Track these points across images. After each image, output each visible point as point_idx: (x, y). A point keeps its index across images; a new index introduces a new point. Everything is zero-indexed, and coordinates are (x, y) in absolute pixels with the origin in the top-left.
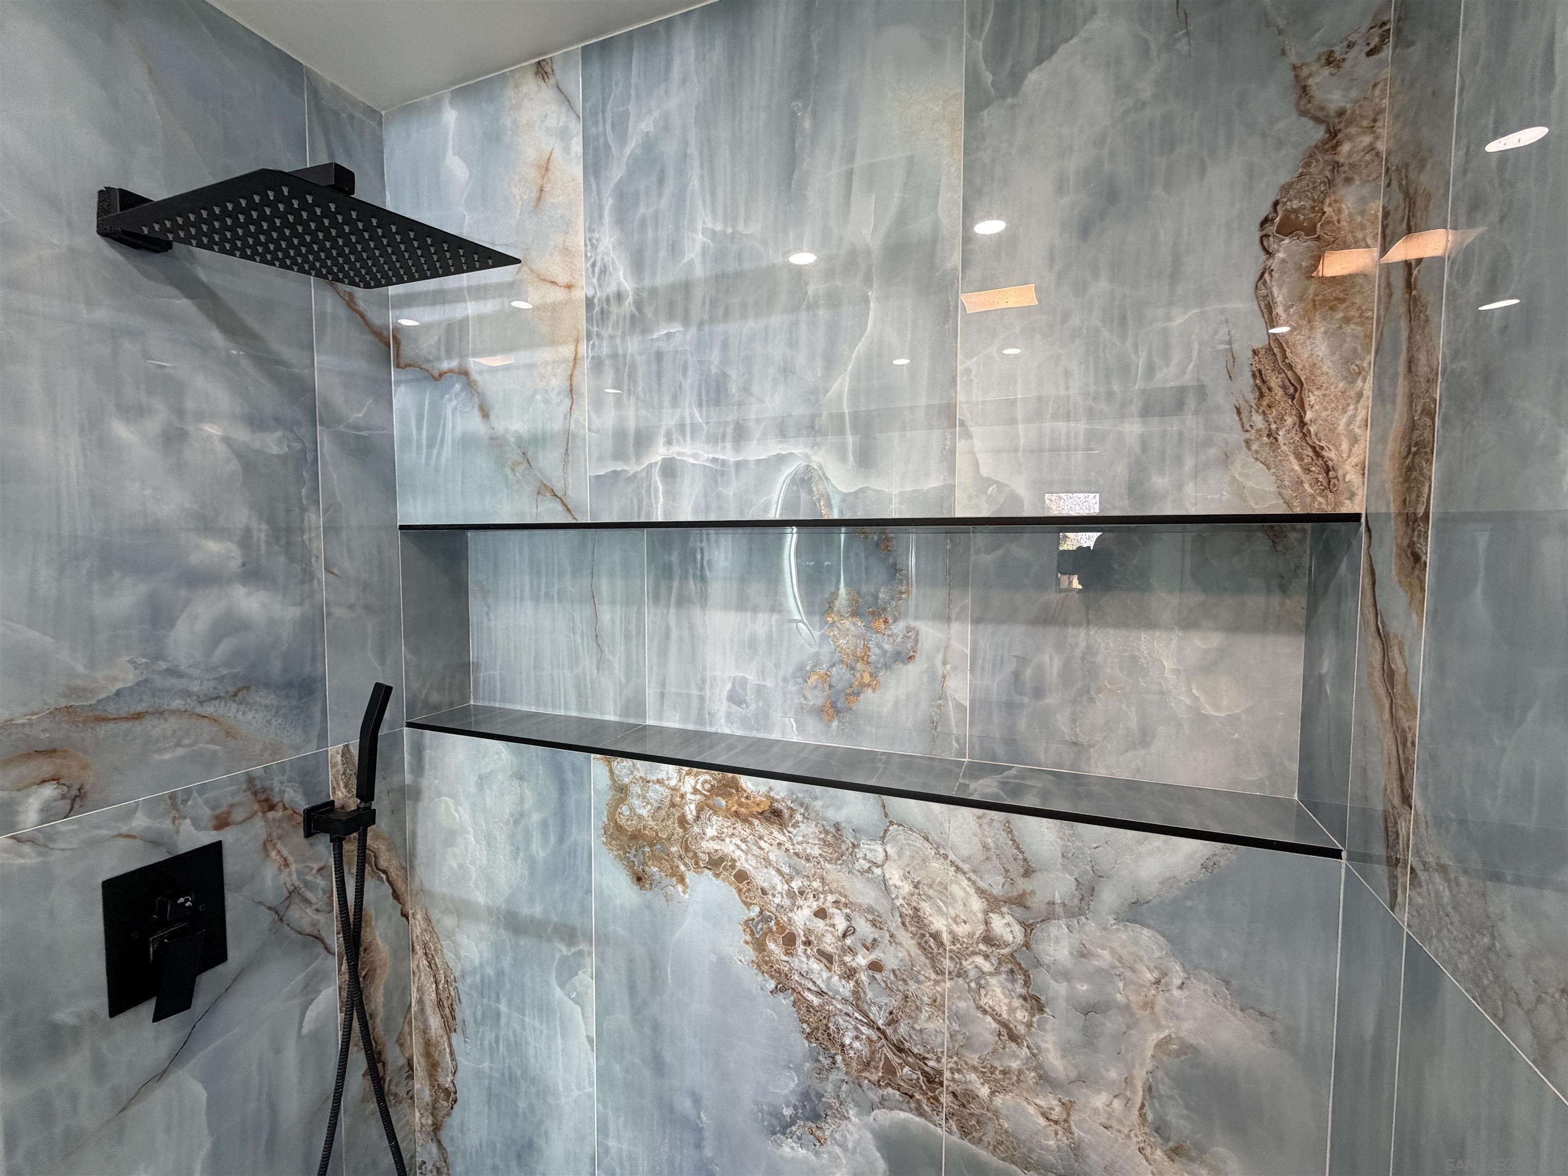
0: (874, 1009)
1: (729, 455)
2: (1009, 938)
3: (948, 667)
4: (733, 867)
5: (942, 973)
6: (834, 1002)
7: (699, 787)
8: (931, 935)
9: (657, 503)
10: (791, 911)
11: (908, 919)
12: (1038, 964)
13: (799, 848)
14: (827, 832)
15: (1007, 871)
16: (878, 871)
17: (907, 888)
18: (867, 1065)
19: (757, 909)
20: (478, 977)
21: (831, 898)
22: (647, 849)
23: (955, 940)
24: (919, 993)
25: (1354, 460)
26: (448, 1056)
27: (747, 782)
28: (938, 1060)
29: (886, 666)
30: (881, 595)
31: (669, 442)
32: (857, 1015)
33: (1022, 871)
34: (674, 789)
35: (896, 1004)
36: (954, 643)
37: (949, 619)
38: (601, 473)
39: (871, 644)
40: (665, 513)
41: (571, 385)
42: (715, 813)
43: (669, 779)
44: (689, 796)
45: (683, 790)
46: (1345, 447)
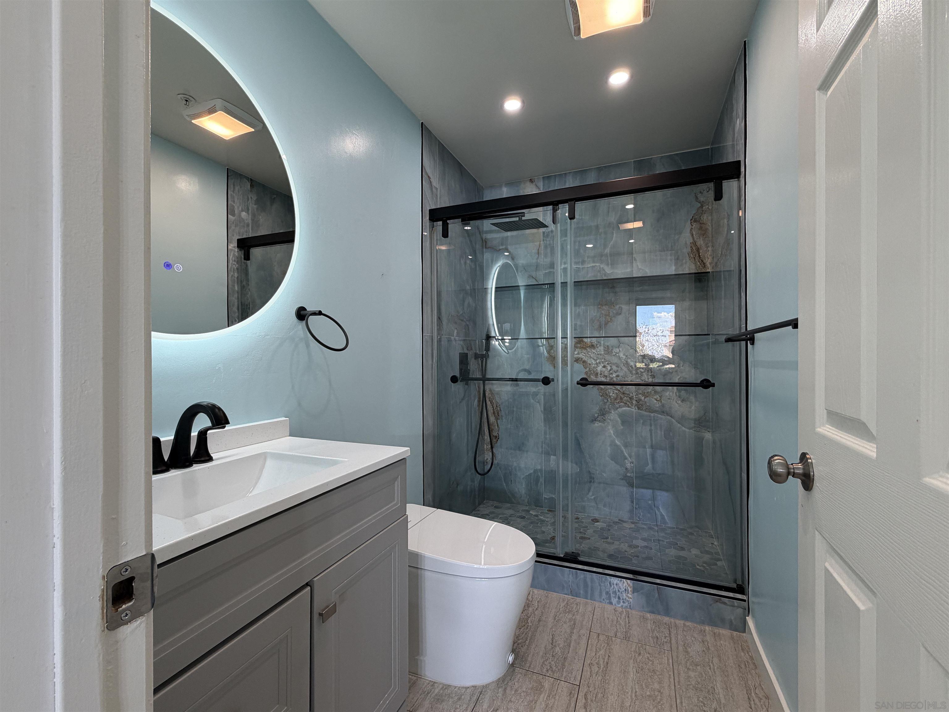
1: (581, 266)
3: (629, 315)
4: (582, 360)
5: (633, 374)
10: (597, 367)
11: (625, 364)
13: (599, 353)
14: (605, 348)
16: (617, 355)
17: (624, 357)
18: (616, 399)
19: (588, 369)
20: (507, 403)
21: (607, 363)
25: (708, 262)
26: (496, 427)
27: (585, 340)
28: (632, 394)
29: (614, 317)
30: (612, 300)
36: (631, 309)
37: (629, 304)
38: (546, 272)
39: (610, 312)
41: (538, 252)
42: (577, 348)
43: (564, 342)
46: (707, 260)
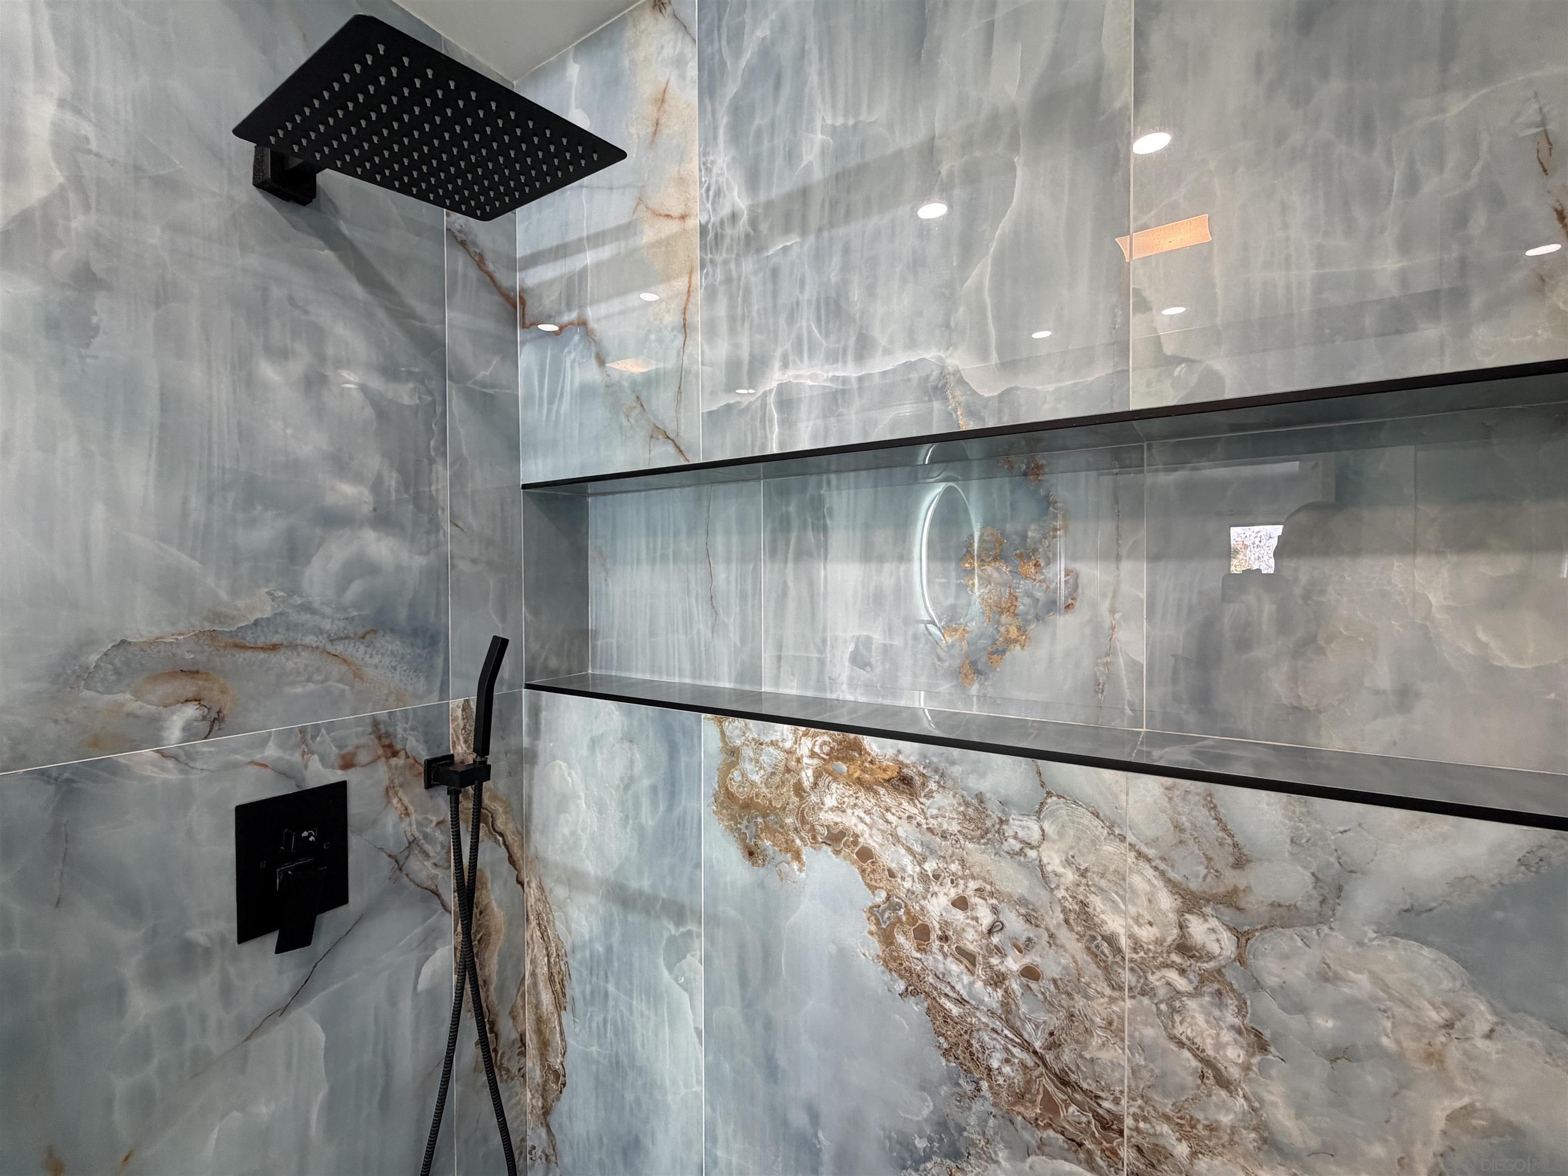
0: (1029, 1027)
1: (851, 371)
2: (1215, 948)
3: (1117, 616)
4: (855, 843)
5: (1121, 988)
6: (978, 1014)
7: (817, 749)
8: (1104, 938)
9: (772, 432)
10: (924, 898)
11: (1072, 916)
12: (1257, 985)
13: (933, 823)
14: (967, 804)
15: (1209, 859)
16: (1032, 854)
17: (1070, 876)
18: (1020, 1097)
19: (884, 894)
20: (587, 953)
21: (973, 885)
22: (760, 820)
23: (1137, 946)
24: (1090, 1013)
26: (558, 1035)
27: (869, 742)
28: (1116, 1101)
29: (1038, 618)
30: (1030, 534)
31: (785, 365)
32: (1006, 1032)
33: (1231, 860)
34: (789, 752)
35: (1058, 1023)
36: (1125, 587)
37: (1118, 558)
38: (714, 408)
39: (1019, 592)
40: (781, 444)
41: (684, 319)
42: (835, 779)
43: (783, 740)
44: (806, 760)
45: (799, 753)
